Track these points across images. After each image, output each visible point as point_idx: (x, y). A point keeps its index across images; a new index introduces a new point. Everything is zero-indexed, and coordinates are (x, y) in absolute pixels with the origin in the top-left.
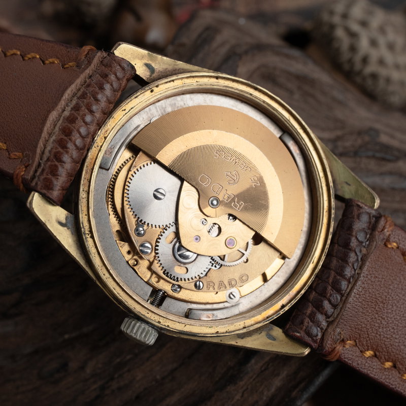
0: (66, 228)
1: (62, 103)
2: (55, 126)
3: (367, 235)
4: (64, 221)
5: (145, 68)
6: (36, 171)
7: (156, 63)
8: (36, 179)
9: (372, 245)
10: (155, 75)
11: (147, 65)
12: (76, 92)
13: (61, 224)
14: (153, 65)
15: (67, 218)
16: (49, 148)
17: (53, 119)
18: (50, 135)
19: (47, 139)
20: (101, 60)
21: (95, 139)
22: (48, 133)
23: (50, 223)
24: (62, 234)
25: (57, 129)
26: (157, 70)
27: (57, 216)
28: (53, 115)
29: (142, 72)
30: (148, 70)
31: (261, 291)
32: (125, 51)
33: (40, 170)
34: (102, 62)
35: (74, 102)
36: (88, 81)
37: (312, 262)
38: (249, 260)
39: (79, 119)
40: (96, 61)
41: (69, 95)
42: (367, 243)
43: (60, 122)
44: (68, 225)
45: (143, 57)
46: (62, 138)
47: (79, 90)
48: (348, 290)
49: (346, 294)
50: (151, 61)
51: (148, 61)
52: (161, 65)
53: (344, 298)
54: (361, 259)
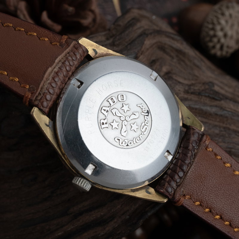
0: (48, 128)
2: (50, 75)
3: (197, 143)
4: (48, 124)
5: (93, 51)
6: (37, 96)
9: (199, 148)
10: (97, 55)
11: (94, 50)
12: (61, 59)
13: (46, 125)
14: (97, 50)
15: (49, 122)
16: (46, 86)
19: (45, 81)
20: (74, 45)
23: (41, 124)
26: (99, 53)
29: (91, 53)
32: (84, 41)
33: (40, 97)
35: (60, 65)
40: (71, 45)
42: (197, 147)
43: (53, 74)
44: (50, 126)
45: (92, 45)
48: (188, 170)
49: (186, 172)
50: (96, 48)
51: (94, 48)
52: (101, 50)
53: (185, 174)
54: (194, 155)
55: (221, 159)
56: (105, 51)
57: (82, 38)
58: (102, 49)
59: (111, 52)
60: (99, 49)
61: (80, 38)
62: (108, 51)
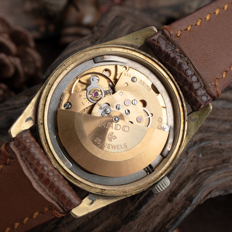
0: (95, 201)
1: (30, 178)
2: (40, 186)
3: (169, 44)
4: (91, 201)
5: (28, 122)
6: (60, 206)
7: (28, 115)
8: (64, 207)
9: (176, 44)
10: (33, 118)
11: (27, 120)
12: (27, 167)
13: (91, 203)
14: (28, 117)
15: (90, 199)
16: (51, 195)
17: (37, 186)
18: (44, 191)
19: (46, 193)
20: (15, 146)
21: (55, 167)
22: (43, 192)
23: (89, 209)
24: (97, 205)
25: (43, 186)
26: (32, 116)
27: (87, 204)
28: (35, 185)
29: (29, 125)
30: (29, 121)
31: (169, 112)
32: (15, 130)
33: (61, 204)
34: (16, 146)
35: (32, 171)
36: (24, 158)
37: (167, 79)
38: (152, 113)
39: (43, 173)
40: (14, 149)
41: (27, 172)
42: (173, 46)
43: (40, 183)
44: (93, 199)
45: (22, 122)
46: (50, 186)
47: (26, 165)
48: (193, 69)
49: (195, 72)
50: (25, 117)
51: (24, 119)
52: (29, 112)
53: (196, 74)
54: (180, 54)
55: (192, 25)
56: (32, 107)
57: (10, 132)
58: (29, 110)
59: (34, 101)
60: (27, 114)
61: (9, 135)
62: (33, 103)
